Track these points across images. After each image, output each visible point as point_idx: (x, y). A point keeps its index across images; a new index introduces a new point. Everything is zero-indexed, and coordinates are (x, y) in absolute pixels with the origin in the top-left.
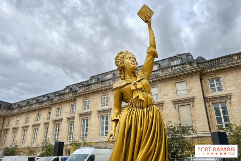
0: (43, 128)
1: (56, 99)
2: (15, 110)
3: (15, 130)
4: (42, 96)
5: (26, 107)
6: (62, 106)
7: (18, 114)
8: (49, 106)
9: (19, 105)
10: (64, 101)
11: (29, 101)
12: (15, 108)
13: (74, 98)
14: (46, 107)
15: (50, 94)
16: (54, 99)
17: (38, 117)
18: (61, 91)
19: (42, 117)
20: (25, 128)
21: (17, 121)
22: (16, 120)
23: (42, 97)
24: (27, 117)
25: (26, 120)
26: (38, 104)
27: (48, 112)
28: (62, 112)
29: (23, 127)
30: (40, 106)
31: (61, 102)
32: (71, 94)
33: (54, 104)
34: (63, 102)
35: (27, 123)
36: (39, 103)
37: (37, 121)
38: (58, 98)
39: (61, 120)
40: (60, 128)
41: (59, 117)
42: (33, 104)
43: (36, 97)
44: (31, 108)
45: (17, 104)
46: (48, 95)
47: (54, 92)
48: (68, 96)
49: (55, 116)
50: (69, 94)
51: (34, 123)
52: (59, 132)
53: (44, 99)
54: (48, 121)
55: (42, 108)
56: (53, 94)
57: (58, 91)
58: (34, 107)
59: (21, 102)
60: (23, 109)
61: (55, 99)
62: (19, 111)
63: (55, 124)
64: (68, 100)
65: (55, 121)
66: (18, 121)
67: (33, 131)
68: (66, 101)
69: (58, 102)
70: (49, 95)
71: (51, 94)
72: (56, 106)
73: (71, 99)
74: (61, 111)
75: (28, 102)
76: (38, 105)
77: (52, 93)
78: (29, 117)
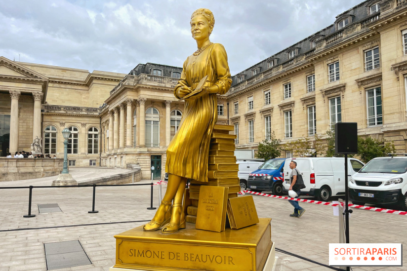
0: (302, 109)
1: (322, 47)
2: (242, 85)
3: (250, 118)
4: (283, 51)
5: (259, 77)
6: (339, 59)
7: (249, 92)
8: (306, 65)
9: (246, 76)
10: (345, 47)
11: (261, 65)
12: (241, 83)
13: (370, 34)
14: (300, 68)
15: (301, 42)
16: (316, 49)
17: (287, 90)
18: (324, 30)
19: (294, 90)
20: (267, 114)
21: (249, 104)
22: (247, 102)
23: (285, 53)
24: (266, 93)
25: (265, 99)
26: (281, 67)
27: (307, 78)
28: (341, 71)
29: (262, 112)
30: (285, 69)
31: (336, 50)
32: (359, 28)
33: (319, 57)
34: (340, 49)
35: (267, 103)
36: (283, 64)
37: (287, 97)
38: (324, 44)
39: (343, 88)
40: (342, 104)
41: (337, 83)
42: (271, 69)
43: (273, 56)
44: (269, 76)
45: (242, 75)
46: (296, 46)
47: (309, 37)
48: (349, 35)
49: (326, 82)
50: (354, 29)
51: (282, 102)
52: (343, 112)
53: (291, 54)
54: (309, 94)
55: (291, 71)
56: (308, 41)
57: (319, 33)
58: (274, 73)
59: (247, 70)
60: (255, 80)
61: (319, 48)
62: (248, 86)
63: (328, 98)
64: (354, 43)
65: (327, 92)
66: (250, 102)
67: (282, 117)
68: (349, 45)
69: (329, 52)
70: (298, 46)
71: (303, 43)
72: (324, 62)
73: (363, 39)
74: (337, 69)
75: (261, 68)
76: (281, 69)
77: (305, 40)
78: (269, 93)
